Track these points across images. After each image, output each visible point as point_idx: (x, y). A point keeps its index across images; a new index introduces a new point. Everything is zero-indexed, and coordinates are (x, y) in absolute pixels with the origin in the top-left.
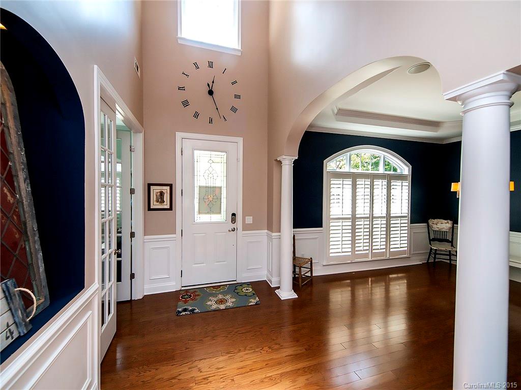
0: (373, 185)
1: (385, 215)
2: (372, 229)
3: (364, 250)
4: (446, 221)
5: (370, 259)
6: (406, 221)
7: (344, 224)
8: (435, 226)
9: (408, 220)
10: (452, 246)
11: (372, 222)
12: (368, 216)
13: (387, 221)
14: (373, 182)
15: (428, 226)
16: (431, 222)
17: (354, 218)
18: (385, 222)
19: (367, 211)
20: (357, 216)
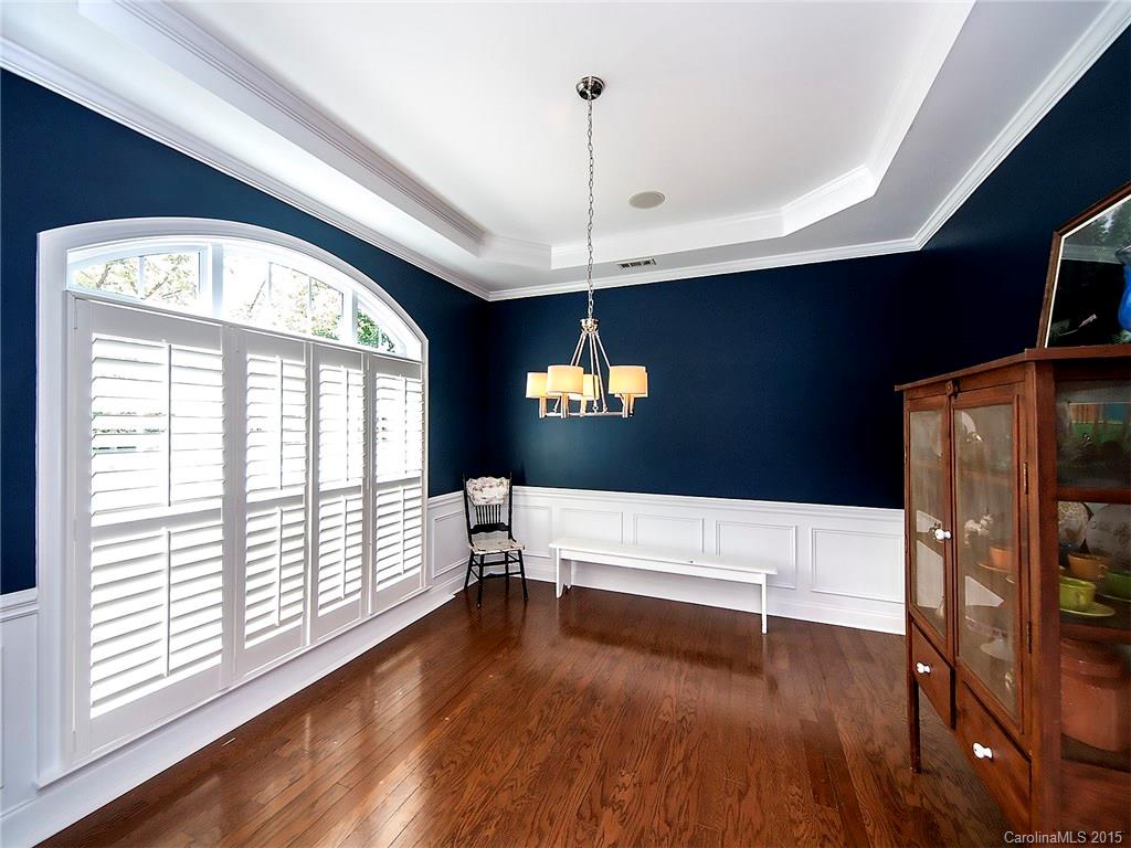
0: (317, 385)
1: (360, 482)
2: (316, 534)
3: (282, 623)
4: (498, 480)
5: (308, 646)
6: (418, 493)
7: (177, 543)
8: (478, 495)
9: (423, 488)
10: (510, 537)
11: (316, 509)
12: (300, 491)
13: (365, 499)
14: (317, 373)
15: (466, 496)
16: (471, 484)
17: (235, 507)
18: (359, 505)
19: (295, 473)
20: (250, 498)
